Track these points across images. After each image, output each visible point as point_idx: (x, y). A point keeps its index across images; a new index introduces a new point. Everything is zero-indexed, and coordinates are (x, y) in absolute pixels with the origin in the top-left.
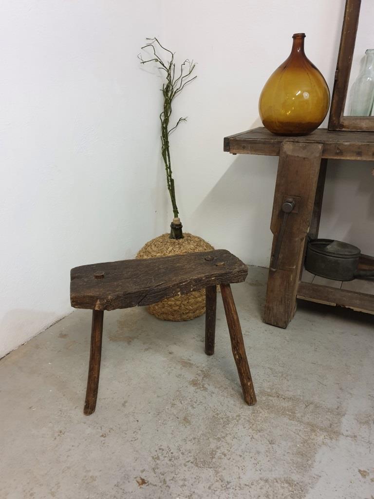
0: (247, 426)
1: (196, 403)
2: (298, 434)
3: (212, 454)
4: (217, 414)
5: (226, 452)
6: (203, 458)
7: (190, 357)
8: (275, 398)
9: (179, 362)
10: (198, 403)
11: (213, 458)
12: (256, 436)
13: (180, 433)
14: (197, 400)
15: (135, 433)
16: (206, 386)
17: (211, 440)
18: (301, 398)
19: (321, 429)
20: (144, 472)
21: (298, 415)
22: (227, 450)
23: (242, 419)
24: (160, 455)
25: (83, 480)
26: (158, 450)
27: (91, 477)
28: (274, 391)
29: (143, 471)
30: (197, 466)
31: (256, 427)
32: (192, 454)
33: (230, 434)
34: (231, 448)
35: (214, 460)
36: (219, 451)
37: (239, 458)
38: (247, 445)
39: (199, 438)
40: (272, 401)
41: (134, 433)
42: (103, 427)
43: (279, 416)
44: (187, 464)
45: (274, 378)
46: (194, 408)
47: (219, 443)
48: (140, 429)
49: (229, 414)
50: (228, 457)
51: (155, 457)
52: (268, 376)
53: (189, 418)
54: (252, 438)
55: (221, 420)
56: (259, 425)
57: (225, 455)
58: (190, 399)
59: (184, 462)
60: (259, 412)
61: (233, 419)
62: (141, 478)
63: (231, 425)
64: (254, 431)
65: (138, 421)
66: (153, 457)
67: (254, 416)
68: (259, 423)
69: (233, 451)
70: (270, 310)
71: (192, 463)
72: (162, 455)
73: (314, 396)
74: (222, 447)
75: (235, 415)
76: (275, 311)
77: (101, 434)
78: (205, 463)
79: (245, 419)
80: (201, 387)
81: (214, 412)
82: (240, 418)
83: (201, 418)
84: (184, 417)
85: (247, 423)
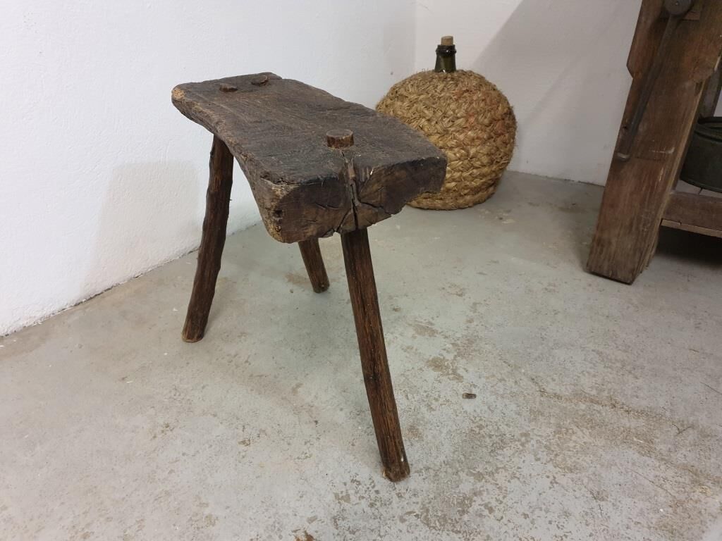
0: (543, 456)
1: (436, 400)
2: (661, 486)
3: (461, 503)
4: (481, 427)
5: (494, 503)
6: (442, 511)
7: (433, 318)
8: (607, 408)
9: (410, 325)
10: (441, 401)
11: (463, 512)
12: (563, 480)
14: (439, 396)
15: (308, 444)
16: (461, 372)
17: (463, 475)
18: (668, 414)
19: (716, 482)
20: (315, 523)
21: (662, 447)
22: (497, 500)
23: (533, 442)
24: (351, 492)
25: (191, 519)
26: (349, 483)
27: (207, 517)
28: (605, 394)
29: (311, 520)
30: (428, 525)
31: (564, 460)
32: (419, 500)
33: (504, 468)
34: (504, 497)
35: (466, 517)
36: (478, 500)
37: (521, 520)
38: (540, 494)
39: (437, 468)
40: (599, 412)
41: (306, 443)
42: (247, 427)
43: (617, 445)
44: (406, 517)
46: (432, 409)
47: (481, 484)
48: (318, 439)
49: (503, 428)
50: (498, 514)
51: (340, 495)
52: (591, 365)
53: (420, 427)
54: (554, 482)
55: (488, 440)
56: (570, 457)
57: (491, 510)
58: (425, 392)
59: (400, 512)
60: (570, 431)
61: (513, 439)
62: (305, 532)
63: (507, 452)
64: (558, 469)
65: (316, 422)
66: (336, 496)
67: (559, 438)
68: (570, 453)
69: (509, 504)
70: (603, 246)
71: (417, 516)
72: (357, 493)
73: (696, 413)
74: (485, 494)
75: (517, 433)
76: (613, 248)
77: (242, 439)
78: (446, 521)
79: (538, 441)
80: (450, 372)
81: (473, 422)
82: (529, 439)
83: (445, 431)
84: (410, 424)
85: (543, 452)
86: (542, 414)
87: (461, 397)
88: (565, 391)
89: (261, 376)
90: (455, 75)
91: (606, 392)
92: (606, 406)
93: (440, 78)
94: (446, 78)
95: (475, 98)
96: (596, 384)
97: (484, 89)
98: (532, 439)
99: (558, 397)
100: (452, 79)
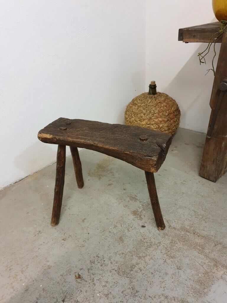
0: (164, 251)
1: (131, 227)
2: (202, 266)
3: (131, 267)
4: (144, 239)
5: (142, 268)
6: (124, 269)
7: (137, 194)
8: (192, 234)
9: (128, 196)
10: (133, 228)
11: (131, 270)
12: (168, 261)
13: (114, 248)
14: (133, 226)
15: (84, 242)
16: (142, 217)
17: (134, 257)
18: (213, 238)
19: (223, 266)
20: (82, 270)
21: (207, 251)
22: (144, 267)
23: (161, 246)
24: (96, 260)
25: (43, 266)
26: (95, 257)
27: (48, 266)
29: (81, 269)
30: (119, 274)
31: (171, 253)
32: (117, 265)
33: (149, 255)
34: (147, 266)
35: (132, 272)
36: (137, 266)
37: (150, 275)
38: (159, 266)
39: (126, 253)
40: (188, 236)
41: (84, 241)
43: (191, 249)
44: (112, 271)
46: (129, 231)
47: (139, 260)
48: (88, 240)
49: (153, 240)
50: (143, 272)
51: (92, 261)
52: (191, 216)
53: (123, 238)
54: (165, 262)
55: (146, 244)
56: (173, 252)
57: (141, 270)
58: (128, 224)
59: (110, 269)
60: (176, 243)
61: (155, 244)
62: (78, 273)
63: (151, 249)
64: (168, 257)
65: (89, 233)
66: (91, 261)
67: (171, 245)
68: (173, 251)
69: (148, 269)
71: (116, 271)
72: (97, 261)
73: (224, 238)
74: (140, 264)
75: (157, 242)
78: (125, 273)
79: (163, 246)
80: (139, 217)
81: (142, 237)
82: (160, 245)
83: (132, 239)
84: (120, 236)
85: (164, 250)
86: (167, 235)
87: (140, 227)
88: (178, 226)
90: (156, 96)
91: (193, 228)
92: (191, 233)
93: (150, 97)
94: (152, 97)
95: (162, 105)
97: (166, 101)
98: (161, 245)
99: (175, 228)
100: (155, 98)
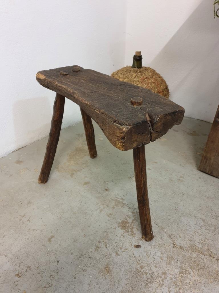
1: (121, 248)
4: (142, 267)
8: (207, 257)
9: (112, 200)
10: (123, 249)
13: (98, 286)
14: (122, 246)
23: (168, 279)
28: (206, 247)
40: (203, 260)
42: (22, 264)
43: (211, 283)
45: (207, 231)
46: (118, 255)
48: (57, 273)
49: (154, 269)
53: (111, 267)
55: (145, 276)
58: (116, 243)
60: (188, 272)
61: (158, 277)
63: (155, 285)
65: (58, 262)
67: (182, 276)
68: (187, 287)
75: (160, 273)
77: (17, 273)
79: (171, 279)
80: (130, 230)
81: (138, 264)
82: (166, 277)
83: (123, 269)
84: (106, 264)
85: (173, 286)
86: (173, 260)
87: (133, 247)
88: (186, 244)
89: (34, 230)
90: (141, 70)
91: (206, 246)
92: (206, 255)
93: (134, 71)
94: (137, 71)
95: (150, 81)
96: (201, 240)
97: (154, 77)
98: (168, 276)
99: (182, 248)
100: (140, 72)
